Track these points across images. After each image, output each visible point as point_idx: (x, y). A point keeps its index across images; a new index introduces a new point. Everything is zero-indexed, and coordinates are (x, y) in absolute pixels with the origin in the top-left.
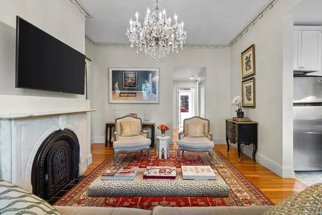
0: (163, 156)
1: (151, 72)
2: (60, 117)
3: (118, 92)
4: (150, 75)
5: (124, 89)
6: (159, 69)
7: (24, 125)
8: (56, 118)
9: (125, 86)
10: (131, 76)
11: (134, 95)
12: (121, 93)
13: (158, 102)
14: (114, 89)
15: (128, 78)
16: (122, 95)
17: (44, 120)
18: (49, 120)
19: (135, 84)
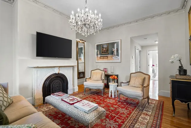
0: (111, 96)
1: (116, 42)
2: (55, 68)
3: (99, 56)
4: (115, 45)
5: (102, 54)
6: (121, 40)
7: (39, 70)
8: (54, 68)
9: (102, 53)
10: (105, 46)
11: (107, 57)
12: (100, 57)
13: (120, 61)
14: (97, 55)
15: (104, 48)
16: (101, 58)
17: (48, 69)
18: (50, 69)
19: (107, 51)
